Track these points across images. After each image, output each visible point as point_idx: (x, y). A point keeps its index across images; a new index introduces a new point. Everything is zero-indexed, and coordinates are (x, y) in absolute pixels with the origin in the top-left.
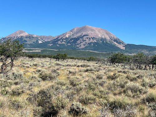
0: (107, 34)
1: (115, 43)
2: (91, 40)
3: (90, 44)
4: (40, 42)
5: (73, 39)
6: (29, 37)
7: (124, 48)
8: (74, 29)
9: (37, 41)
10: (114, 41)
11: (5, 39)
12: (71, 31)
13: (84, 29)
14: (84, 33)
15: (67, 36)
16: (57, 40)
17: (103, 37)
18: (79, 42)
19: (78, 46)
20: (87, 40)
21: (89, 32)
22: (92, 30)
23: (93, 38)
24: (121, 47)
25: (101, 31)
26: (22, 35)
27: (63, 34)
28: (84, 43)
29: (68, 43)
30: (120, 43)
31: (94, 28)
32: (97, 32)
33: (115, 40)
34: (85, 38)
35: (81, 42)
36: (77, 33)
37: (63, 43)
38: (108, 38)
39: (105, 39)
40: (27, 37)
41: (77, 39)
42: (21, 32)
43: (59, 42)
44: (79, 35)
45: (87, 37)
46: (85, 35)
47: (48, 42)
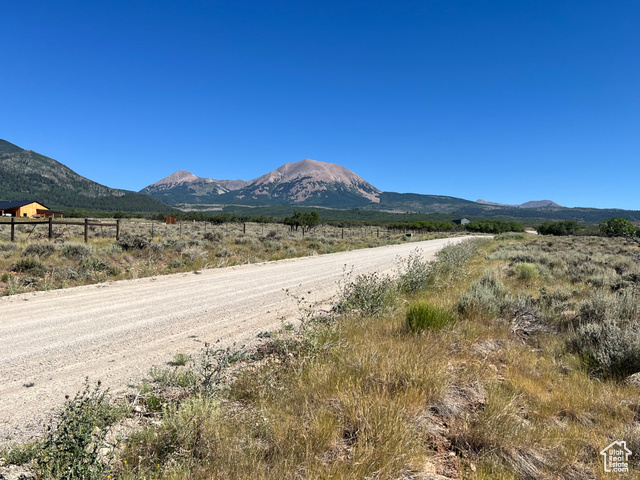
0: (346, 174)
1: (362, 191)
2: (317, 186)
3: (315, 193)
4: (220, 192)
5: (280, 186)
6: (200, 183)
7: (378, 200)
8: (284, 167)
9: (215, 191)
10: (360, 186)
11: (153, 187)
12: (279, 170)
13: (302, 165)
14: (303, 174)
15: (272, 180)
16: (253, 187)
17: (339, 180)
18: (293, 190)
19: (292, 198)
20: (309, 186)
21: (312, 172)
22: (318, 168)
23: (321, 183)
24: (373, 198)
25: (335, 169)
26: (185, 179)
27: (264, 177)
28: (304, 191)
29: (273, 192)
30: (369, 190)
31: (321, 164)
32: (327, 171)
33: (362, 186)
34: (304, 182)
35: (298, 191)
36: (290, 173)
37: (265, 192)
38: (348, 182)
39: (343, 184)
40: (194, 184)
41: (291, 185)
42: (184, 174)
43: (257, 192)
44: (294, 176)
45: (309, 180)
46: (305, 178)
47: (236, 193)
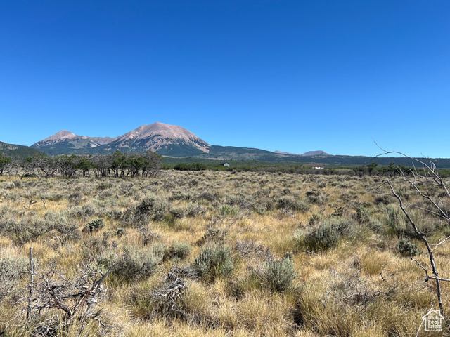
0: (186, 133)
1: (197, 145)
2: (165, 141)
3: (163, 146)
4: (93, 146)
5: (139, 140)
6: (78, 139)
7: (208, 151)
8: (140, 127)
9: (89, 145)
10: (195, 142)
11: (42, 143)
12: (137, 130)
13: (154, 127)
14: (154, 133)
15: (131, 137)
16: (117, 142)
17: (181, 137)
18: (147, 144)
19: (147, 150)
20: (159, 142)
21: (161, 132)
22: (165, 128)
23: (167, 139)
24: (204, 150)
25: (178, 130)
26: (66, 137)
27: (126, 135)
28: (155, 145)
29: (133, 146)
30: (202, 144)
31: (167, 126)
32: (172, 131)
33: (197, 141)
34: (155, 138)
35: (151, 145)
36: (145, 132)
37: (126, 146)
38: (187, 139)
39: (183, 140)
40: (73, 140)
41: (146, 140)
42: (65, 133)
43: (121, 146)
44: (148, 135)
45: (159, 137)
46: (156, 136)
47: (105, 146)
